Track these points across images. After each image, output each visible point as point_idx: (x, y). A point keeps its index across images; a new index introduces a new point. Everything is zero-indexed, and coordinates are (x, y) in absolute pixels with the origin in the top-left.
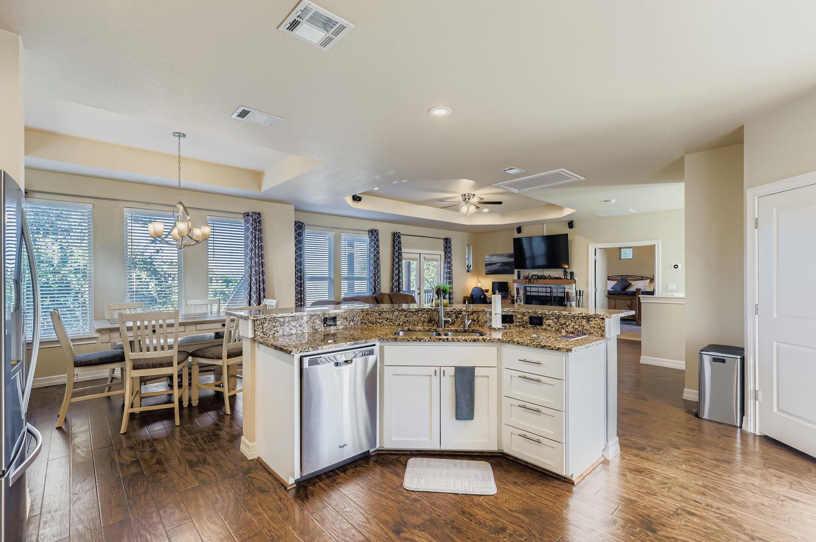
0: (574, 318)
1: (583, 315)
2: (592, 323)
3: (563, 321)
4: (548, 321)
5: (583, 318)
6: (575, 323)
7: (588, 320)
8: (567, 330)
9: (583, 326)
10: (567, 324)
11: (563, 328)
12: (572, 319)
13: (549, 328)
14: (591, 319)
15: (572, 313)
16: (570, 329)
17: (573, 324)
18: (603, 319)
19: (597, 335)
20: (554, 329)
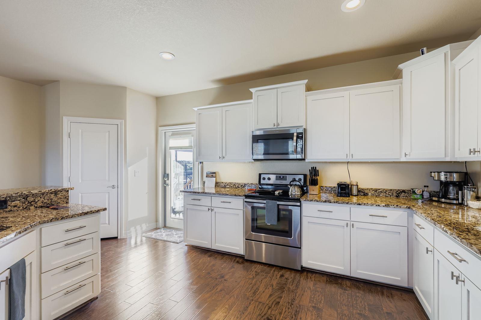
0: (43, 195)
1: (53, 190)
2: (59, 196)
3: (32, 199)
4: (13, 203)
5: (52, 193)
6: (44, 198)
7: (56, 194)
8: (36, 205)
9: (52, 199)
10: (36, 200)
11: (32, 205)
12: (42, 196)
13: (16, 208)
14: (58, 193)
15: (43, 191)
16: (39, 204)
17: (42, 199)
18: (68, 191)
19: (64, 203)
20: (21, 208)
